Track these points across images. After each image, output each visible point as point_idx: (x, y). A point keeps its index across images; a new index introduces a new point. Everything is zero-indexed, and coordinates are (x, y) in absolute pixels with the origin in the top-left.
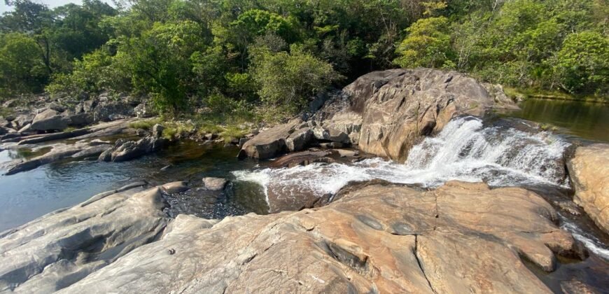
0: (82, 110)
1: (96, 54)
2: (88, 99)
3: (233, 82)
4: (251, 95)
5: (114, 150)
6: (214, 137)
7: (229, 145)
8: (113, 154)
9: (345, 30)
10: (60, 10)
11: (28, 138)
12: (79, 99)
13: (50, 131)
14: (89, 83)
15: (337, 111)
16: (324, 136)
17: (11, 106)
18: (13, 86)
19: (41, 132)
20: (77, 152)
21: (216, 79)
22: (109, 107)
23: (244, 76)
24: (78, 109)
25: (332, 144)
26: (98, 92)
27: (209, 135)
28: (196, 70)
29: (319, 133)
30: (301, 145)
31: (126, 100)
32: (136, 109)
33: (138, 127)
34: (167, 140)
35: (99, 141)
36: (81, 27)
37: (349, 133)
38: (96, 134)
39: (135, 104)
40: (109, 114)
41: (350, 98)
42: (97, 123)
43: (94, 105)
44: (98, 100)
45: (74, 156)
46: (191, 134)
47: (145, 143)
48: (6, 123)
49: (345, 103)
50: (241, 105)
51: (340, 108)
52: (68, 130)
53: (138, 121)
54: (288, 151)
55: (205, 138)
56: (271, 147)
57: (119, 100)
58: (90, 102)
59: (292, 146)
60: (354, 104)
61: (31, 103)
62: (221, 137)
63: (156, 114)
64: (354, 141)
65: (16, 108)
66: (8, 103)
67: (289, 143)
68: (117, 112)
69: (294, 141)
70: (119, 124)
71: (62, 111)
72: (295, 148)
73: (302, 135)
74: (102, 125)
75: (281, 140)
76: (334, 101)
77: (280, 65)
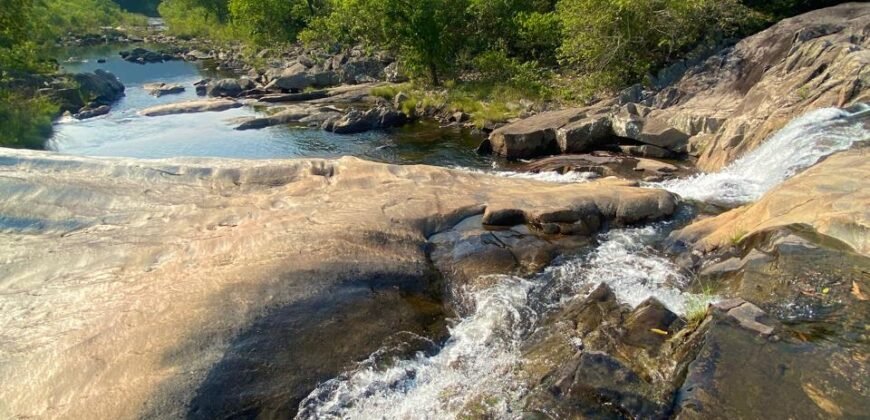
0: (331, 68)
2: (339, 52)
3: (526, 29)
4: (543, 51)
5: (338, 118)
6: (465, 118)
7: (478, 132)
8: (335, 124)
11: (269, 96)
12: (330, 52)
13: (292, 90)
14: (345, 30)
15: (703, 90)
16: (627, 130)
17: (265, 56)
18: (272, 32)
19: (285, 91)
20: (305, 116)
21: (500, 25)
22: (358, 65)
23: (546, 19)
24: (326, 67)
25: (642, 147)
26: (353, 43)
27: (458, 115)
28: (473, 9)
29: (621, 125)
30: (580, 144)
31: (378, 56)
32: (386, 69)
33: (380, 95)
34: (403, 115)
35: (332, 107)
37: (694, 132)
38: (333, 98)
39: (387, 63)
40: (357, 74)
41: (742, 63)
42: (337, 84)
43: (344, 60)
44: (349, 54)
45: (300, 120)
46: (437, 111)
47: (374, 115)
48: (256, 76)
49: (728, 73)
50: (525, 69)
51: (711, 84)
52: (307, 91)
53: (386, 87)
54: (556, 150)
55: (453, 119)
56: (527, 140)
57: (372, 55)
58: (340, 57)
59: (563, 144)
60: (744, 75)
61: (286, 55)
62: (473, 119)
63: (407, 80)
64: (693, 149)
65: (269, 60)
66: (263, 52)
67: (561, 137)
68: (365, 73)
69: (568, 134)
70: (361, 89)
71: (309, 66)
72: (568, 147)
73: (587, 127)
74: (344, 87)
75: (548, 131)
76: (706, 68)
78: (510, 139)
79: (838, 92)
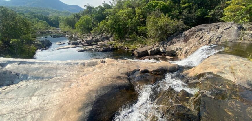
0: (98, 38)
1: (103, 21)
2: (100, 35)
3: (140, 30)
4: (144, 34)
5: (100, 49)
6: (128, 48)
7: (131, 51)
8: (100, 50)
9: (196, 5)
10: (97, 8)
11: (85, 45)
12: (98, 35)
13: (90, 43)
14: (101, 30)
15: (178, 42)
16: (163, 50)
17: (83, 36)
18: (85, 31)
19: (88, 43)
20: (93, 49)
21: (134, 29)
22: (104, 37)
23: (144, 28)
24: (97, 38)
25: (166, 54)
26: (103, 33)
28: (128, 26)
29: (161, 49)
30: (153, 53)
31: (108, 36)
32: (110, 38)
33: (109, 44)
34: (115, 48)
35: (99, 46)
36: (101, 13)
37: (177, 51)
38: (99, 45)
39: (110, 37)
41: (185, 36)
42: (100, 42)
43: (101, 37)
44: (102, 35)
45: (92, 50)
46: (122, 47)
47: (108, 48)
48: (82, 40)
49: (182, 38)
50: (140, 38)
51: (179, 40)
52: (94, 43)
53: (110, 42)
54: (148, 55)
55: (125, 49)
56: (142, 53)
57: (107, 35)
58: (100, 36)
59: (150, 53)
60: (186, 39)
61: (88, 35)
62: (130, 48)
63: (115, 40)
64: (177, 54)
65: (85, 37)
66: (83, 35)
67: (149, 52)
68: (106, 39)
69: (150, 51)
70: (105, 43)
71: (93, 38)
72: (151, 54)
73: (154, 50)
74: (101, 42)
75: (146, 51)
76: (178, 37)
77: (156, 23)
78: (138, 52)
79: (206, 42)
